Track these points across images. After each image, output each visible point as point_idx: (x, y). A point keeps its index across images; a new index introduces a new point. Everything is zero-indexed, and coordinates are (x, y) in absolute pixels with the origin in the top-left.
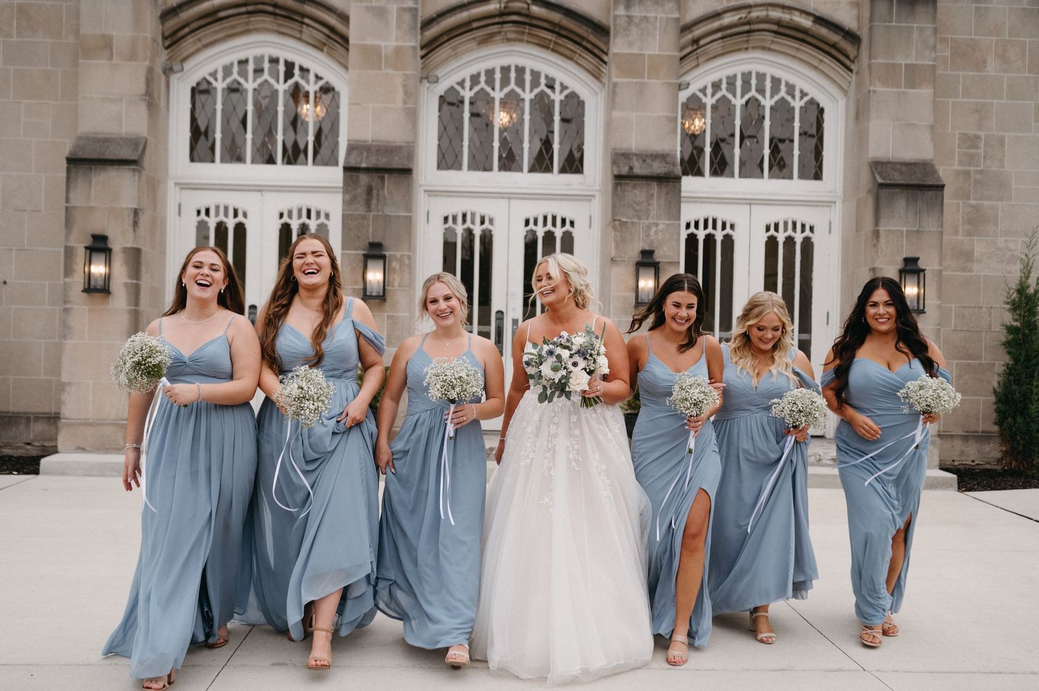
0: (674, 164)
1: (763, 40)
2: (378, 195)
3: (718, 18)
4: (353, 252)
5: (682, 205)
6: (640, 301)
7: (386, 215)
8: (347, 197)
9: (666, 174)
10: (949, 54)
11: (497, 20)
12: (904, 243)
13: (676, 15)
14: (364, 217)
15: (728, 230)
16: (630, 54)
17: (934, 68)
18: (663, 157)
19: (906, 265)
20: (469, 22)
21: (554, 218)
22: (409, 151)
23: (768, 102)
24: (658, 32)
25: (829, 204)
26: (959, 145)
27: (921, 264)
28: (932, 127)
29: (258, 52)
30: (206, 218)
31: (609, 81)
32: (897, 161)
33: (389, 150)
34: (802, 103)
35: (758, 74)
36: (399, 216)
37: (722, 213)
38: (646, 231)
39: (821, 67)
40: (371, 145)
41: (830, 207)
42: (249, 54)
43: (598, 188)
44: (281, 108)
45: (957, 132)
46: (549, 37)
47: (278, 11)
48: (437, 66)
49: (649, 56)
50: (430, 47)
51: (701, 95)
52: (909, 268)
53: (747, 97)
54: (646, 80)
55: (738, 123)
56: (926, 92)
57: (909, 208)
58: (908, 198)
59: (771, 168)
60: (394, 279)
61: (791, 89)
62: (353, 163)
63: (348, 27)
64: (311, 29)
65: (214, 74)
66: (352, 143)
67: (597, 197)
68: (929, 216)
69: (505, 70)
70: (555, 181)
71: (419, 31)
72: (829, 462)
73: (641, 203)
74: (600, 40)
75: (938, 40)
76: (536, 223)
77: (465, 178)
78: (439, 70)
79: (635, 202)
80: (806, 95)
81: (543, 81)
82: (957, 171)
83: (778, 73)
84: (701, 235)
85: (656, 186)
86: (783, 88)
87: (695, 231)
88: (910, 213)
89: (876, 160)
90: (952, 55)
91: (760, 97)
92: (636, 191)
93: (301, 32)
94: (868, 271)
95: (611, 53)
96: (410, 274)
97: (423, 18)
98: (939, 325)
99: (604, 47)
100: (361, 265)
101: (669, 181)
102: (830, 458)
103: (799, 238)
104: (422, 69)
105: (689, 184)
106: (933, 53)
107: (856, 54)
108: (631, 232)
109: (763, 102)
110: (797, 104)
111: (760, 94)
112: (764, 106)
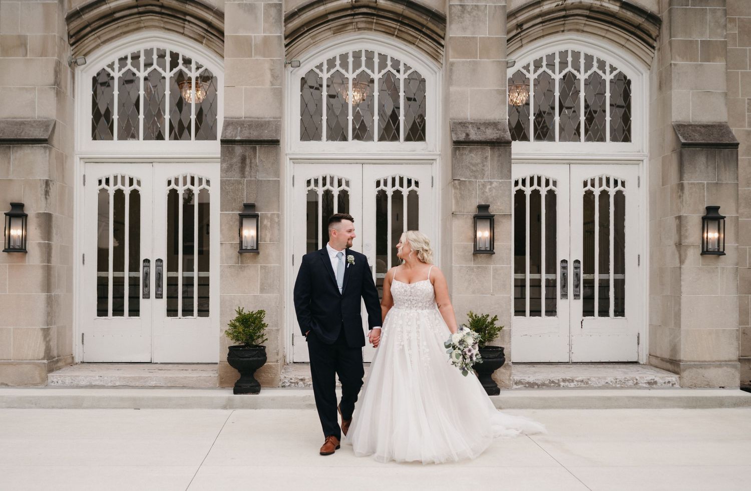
0: (504, 131)
1: (577, 24)
2: (251, 163)
3: (539, 5)
4: (230, 212)
5: (512, 165)
6: (478, 249)
7: (258, 180)
8: (225, 165)
9: (498, 139)
10: (737, 32)
11: (349, 12)
12: (706, 194)
13: (503, 4)
14: (239, 183)
15: (551, 187)
16: (464, 37)
17: (725, 43)
18: (494, 125)
19: (708, 213)
20: (326, 15)
21: (401, 179)
22: (277, 124)
23: (582, 76)
24: (487, 18)
25: (639, 161)
26: (748, 109)
27: (721, 212)
28: (726, 94)
29: (148, 46)
30: (106, 187)
31: (446, 60)
32: (696, 123)
33: (260, 124)
34: (612, 76)
35: (573, 52)
36: (270, 180)
37: (545, 172)
38: (482, 189)
39: (627, 46)
40: (244, 121)
41: (638, 164)
42: (141, 47)
43: (440, 153)
44: (167, 93)
45: (746, 98)
46: (394, 26)
47: (163, 11)
48: (299, 53)
49: (480, 38)
50: (292, 37)
51: (525, 72)
52: (710, 215)
53: (564, 72)
54: (478, 59)
55: (557, 94)
56: (719, 65)
57: (709, 164)
58: (707, 156)
59: (586, 131)
60: (266, 235)
61: (602, 64)
62: (229, 137)
63: (224, 23)
64: (191, 25)
65: (111, 66)
66: (228, 119)
67: (438, 161)
68: (726, 170)
69: (357, 55)
70: (401, 148)
71: (283, 24)
72: (644, 385)
73: (477, 164)
74: (438, 27)
75: (728, 20)
76: (385, 184)
77: (325, 147)
78: (302, 56)
79: (471, 164)
80: (615, 69)
81: (389, 63)
82: (747, 131)
83: (590, 51)
84: (528, 191)
85: (489, 150)
86: (595, 64)
87: (523, 188)
88: (709, 168)
89: (678, 123)
90: (739, 32)
91: (575, 72)
92: (473, 155)
93: (184, 27)
94: (674, 219)
95: (447, 38)
96: (279, 230)
97: (286, 12)
98: (737, 264)
99: (441, 33)
100: (237, 223)
101: (500, 145)
102: (646, 381)
103: (612, 191)
104: (286, 56)
105: (517, 147)
106: (725, 31)
107: (658, 34)
108: (469, 189)
109: (578, 76)
110: (608, 77)
111: (575, 70)
112: (579, 80)
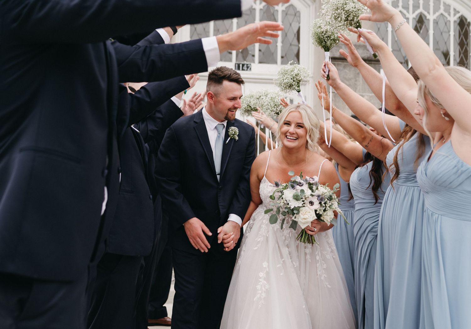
23: (431, 17)
34: (456, 18)
53: (417, 12)
61: (447, 7)
67: (310, 82)
73: (350, 79)
80: (459, 12)
86: (442, 7)
91: (426, 13)
92: (346, 71)
109: (428, 16)
110: (453, 19)
111: (425, 11)
112: (429, 20)
